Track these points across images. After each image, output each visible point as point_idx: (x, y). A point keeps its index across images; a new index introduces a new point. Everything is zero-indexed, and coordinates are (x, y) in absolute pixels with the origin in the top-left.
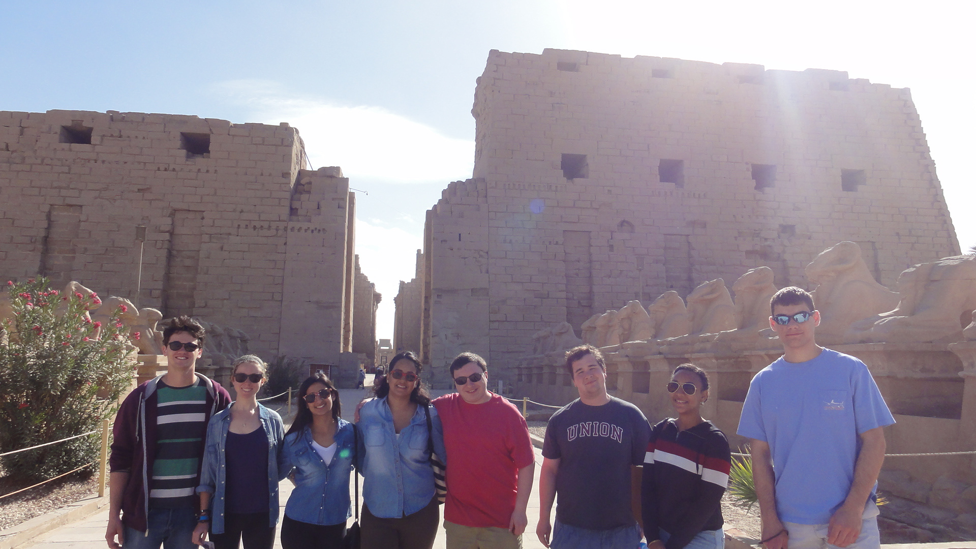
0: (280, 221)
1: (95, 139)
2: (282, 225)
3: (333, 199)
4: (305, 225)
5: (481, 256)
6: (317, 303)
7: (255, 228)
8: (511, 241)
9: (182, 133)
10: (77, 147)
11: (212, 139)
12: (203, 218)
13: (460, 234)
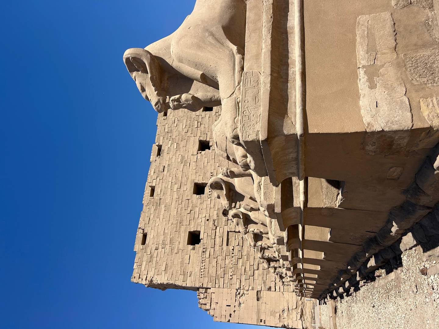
5: (239, 294)
8: (231, 276)
13: (227, 306)
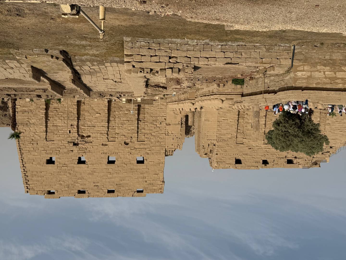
0: (218, 142)
1: (262, 161)
2: (218, 141)
3: (205, 148)
4: (212, 141)
5: (168, 134)
6: (209, 121)
7: (224, 140)
8: (159, 138)
9: (241, 164)
10: (265, 159)
11: (235, 163)
12: (236, 142)
13: (173, 140)
